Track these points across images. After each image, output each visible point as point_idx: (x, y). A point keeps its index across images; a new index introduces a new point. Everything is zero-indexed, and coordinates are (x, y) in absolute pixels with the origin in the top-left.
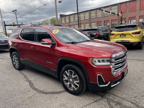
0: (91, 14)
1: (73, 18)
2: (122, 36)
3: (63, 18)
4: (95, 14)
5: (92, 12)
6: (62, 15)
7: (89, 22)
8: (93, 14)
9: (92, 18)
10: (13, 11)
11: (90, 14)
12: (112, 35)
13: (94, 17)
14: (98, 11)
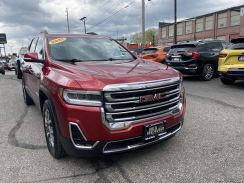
0: (218, 20)
1: (181, 28)
2: (241, 58)
3: (164, 29)
4: (226, 18)
5: (220, 16)
6: (164, 23)
7: (213, 34)
8: (223, 20)
9: (219, 27)
10: (82, 19)
11: (216, 20)
12: (222, 57)
13: (225, 26)
14: (234, 13)
